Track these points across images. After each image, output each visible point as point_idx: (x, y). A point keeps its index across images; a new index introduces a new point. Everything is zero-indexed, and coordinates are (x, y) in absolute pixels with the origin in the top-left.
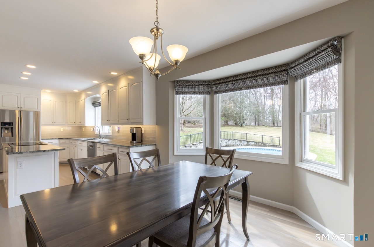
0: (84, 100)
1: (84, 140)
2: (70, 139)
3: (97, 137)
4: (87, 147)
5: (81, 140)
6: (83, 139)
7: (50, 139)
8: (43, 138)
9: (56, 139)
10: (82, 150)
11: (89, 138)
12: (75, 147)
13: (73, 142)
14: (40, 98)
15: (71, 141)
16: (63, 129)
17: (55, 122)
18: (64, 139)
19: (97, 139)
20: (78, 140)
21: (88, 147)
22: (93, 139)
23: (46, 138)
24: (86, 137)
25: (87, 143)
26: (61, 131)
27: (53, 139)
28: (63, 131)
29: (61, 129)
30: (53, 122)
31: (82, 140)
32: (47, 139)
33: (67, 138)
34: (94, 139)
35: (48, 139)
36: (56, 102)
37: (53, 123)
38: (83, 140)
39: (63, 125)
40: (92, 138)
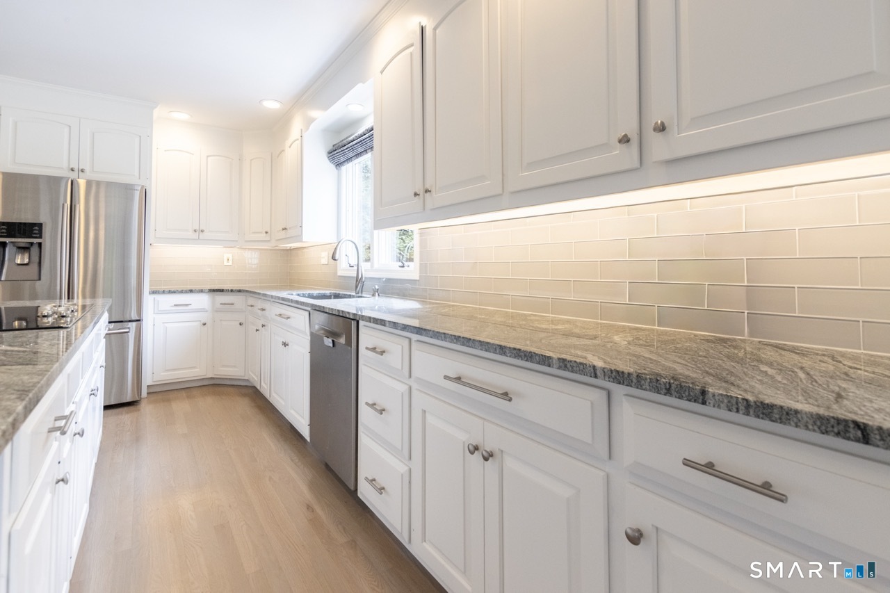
0: (299, 142)
1: (297, 302)
2: (247, 291)
3: (351, 290)
4: (308, 333)
5: (283, 299)
6: (293, 295)
7: (182, 292)
8: (155, 288)
9: (202, 291)
10: (285, 344)
11: (315, 292)
12: (263, 326)
13: (259, 304)
14: (150, 137)
15: (251, 301)
16: (230, 256)
17: (202, 231)
18: (227, 291)
19: (350, 296)
20: (272, 297)
21: (312, 334)
22: (329, 297)
23: (167, 288)
24: (306, 288)
25: (307, 313)
26: (226, 263)
27: (191, 291)
28: (230, 263)
29: (226, 256)
30: (195, 231)
31: (288, 300)
32: (170, 292)
33: (240, 291)
34: (337, 296)
35: (174, 292)
36: (209, 158)
37: (195, 236)
38: (292, 301)
39: (229, 244)
40: (328, 292)
